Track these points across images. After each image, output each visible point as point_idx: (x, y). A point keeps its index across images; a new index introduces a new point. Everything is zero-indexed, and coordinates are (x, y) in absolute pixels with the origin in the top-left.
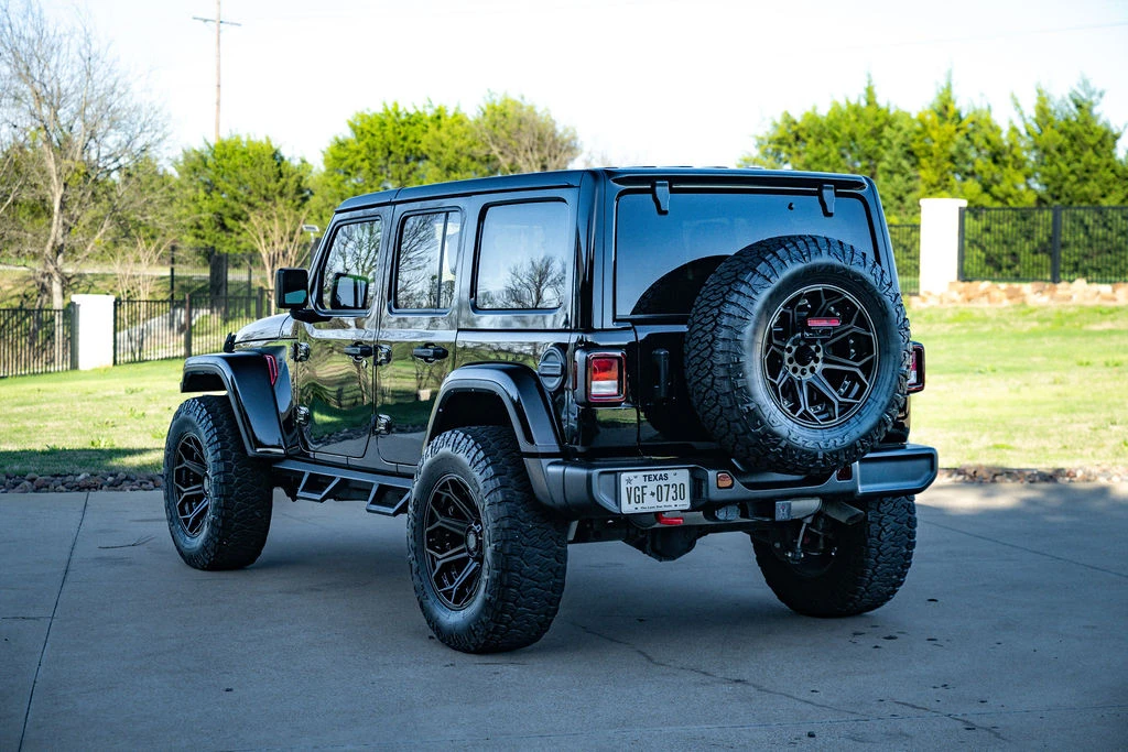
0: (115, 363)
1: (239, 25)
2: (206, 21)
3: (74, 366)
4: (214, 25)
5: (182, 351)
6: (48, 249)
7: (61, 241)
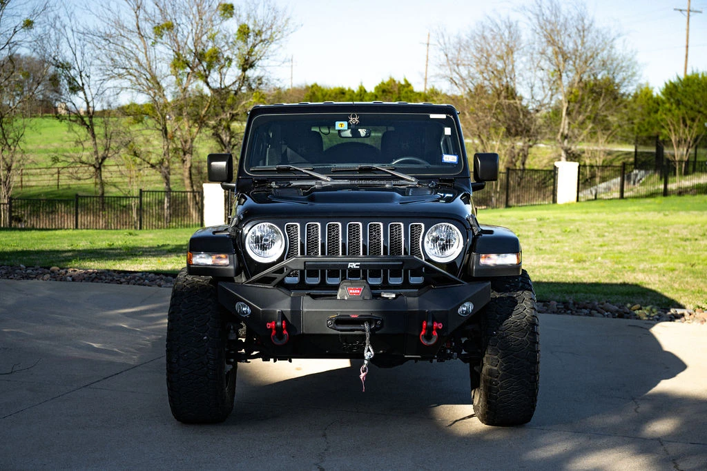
0: (578, 200)
1: (701, 12)
2: (681, 10)
3: (554, 201)
4: (686, 13)
5: (617, 195)
6: (559, 137)
7: (566, 132)
